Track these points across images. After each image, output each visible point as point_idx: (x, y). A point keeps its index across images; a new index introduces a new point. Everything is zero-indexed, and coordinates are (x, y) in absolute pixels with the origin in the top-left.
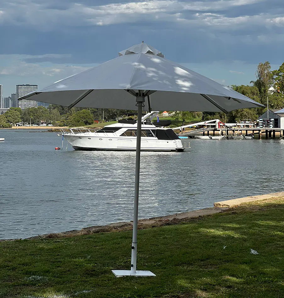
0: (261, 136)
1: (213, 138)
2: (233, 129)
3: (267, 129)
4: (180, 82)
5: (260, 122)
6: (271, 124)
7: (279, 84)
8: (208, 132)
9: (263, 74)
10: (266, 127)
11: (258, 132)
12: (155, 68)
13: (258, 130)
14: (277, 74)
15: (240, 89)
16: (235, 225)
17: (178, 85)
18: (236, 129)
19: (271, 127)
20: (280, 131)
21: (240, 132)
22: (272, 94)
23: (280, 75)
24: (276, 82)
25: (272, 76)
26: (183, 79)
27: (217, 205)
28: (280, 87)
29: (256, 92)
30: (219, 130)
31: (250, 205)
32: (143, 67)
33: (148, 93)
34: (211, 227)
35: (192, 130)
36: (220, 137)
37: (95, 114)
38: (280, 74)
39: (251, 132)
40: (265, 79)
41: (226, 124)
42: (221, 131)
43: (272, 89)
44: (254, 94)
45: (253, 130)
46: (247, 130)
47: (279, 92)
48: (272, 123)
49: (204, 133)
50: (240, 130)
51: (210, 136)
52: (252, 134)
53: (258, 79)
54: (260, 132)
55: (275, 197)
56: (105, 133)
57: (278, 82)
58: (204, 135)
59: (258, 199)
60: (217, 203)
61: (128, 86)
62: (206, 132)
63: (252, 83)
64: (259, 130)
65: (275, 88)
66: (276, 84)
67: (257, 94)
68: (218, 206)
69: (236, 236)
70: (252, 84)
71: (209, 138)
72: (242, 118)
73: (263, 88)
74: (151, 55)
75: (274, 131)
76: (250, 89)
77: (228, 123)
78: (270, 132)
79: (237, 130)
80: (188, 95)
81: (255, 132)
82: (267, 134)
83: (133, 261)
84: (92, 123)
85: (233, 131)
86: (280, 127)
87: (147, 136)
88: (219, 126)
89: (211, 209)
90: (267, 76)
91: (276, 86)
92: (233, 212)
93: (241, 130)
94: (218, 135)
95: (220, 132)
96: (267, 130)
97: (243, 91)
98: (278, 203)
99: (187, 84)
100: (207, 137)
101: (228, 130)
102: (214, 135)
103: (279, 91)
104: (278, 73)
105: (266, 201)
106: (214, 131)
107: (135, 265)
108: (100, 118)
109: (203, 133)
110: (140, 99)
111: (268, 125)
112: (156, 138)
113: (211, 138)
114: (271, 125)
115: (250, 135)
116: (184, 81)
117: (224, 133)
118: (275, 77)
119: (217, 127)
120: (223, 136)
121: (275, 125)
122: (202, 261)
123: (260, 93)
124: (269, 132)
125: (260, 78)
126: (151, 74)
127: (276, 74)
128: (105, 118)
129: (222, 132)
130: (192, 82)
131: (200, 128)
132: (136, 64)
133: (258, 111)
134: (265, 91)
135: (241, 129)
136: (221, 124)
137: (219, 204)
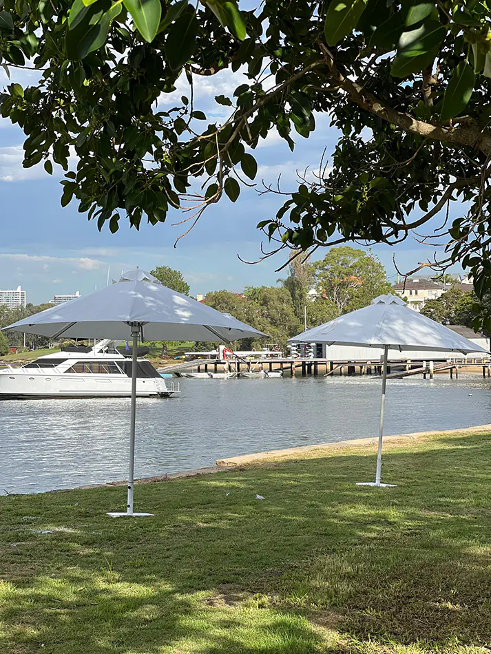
0: (294, 372)
1: (215, 375)
2: (248, 361)
3: (304, 359)
4: (179, 312)
5: (292, 348)
6: (310, 352)
7: (325, 284)
8: (206, 366)
9: (299, 268)
10: (302, 356)
11: (289, 365)
12: (152, 297)
13: (289, 362)
14: (322, 268)
15: (259, 292)
16: (241, 478)
17: (177, 315)
18: (252, 361)
19: (311, 357)
20: (325, 364)
21: (260, 365)
22: (313, 300)
23: (326, 270)
24: (320, 281)
25: (313, 271)
26: (182, 309)
27: (220, 463)
28: (326, 289)
29: (286, 298)
30: (225, 363)
31: (264, 462)
32: (140, 296)
33: (143, 323)
34: (211, 480)
35: (179, 362)
36: (226, 374)
37: (10, 336)
38: (326, 267)
39: (278, 366)
40: (302, 276)
41: (236, 353)
42: (227, 364)
43: (313, 292)
44: (283, 301)
45: (281, 363)
46: (271, 363)
47: (325, 298)
48: (312, 350)
49: (199, 368)
50: (259, 363)
51: (209, 373)
52: (280, 369)
53: (290, 275)
54: (293, 366)
55: (299, 452)
56: (40, 369)
57: (323, 281)
58: (199, 370)
59: (275, 455)
60: (220, 460)
61: (128, 318)
62: (202, 367)
63: (280, 282)
64: (292, 363)
65: (318, 290)
66: (320, 284)
67: (288, 302)
68: (222, 465)
69: (242, 486)
70: (280, 285)
71: (208, 377)
72: (263, 342)
73: (298, 292)
74: (147, 283)
75: (316, 363)
76: (278, 294)
77: (240, 350)
78: (310, 365)
79: (255, 363)
80: (189, 327)
81: (285, 365)
82: (304, 369)
83: (130, 501)
84: (7, 353)
85: (248, 363)
86: (325, 357)
87: (110, 373)
88: (224, 356)
89: (213, 468)
90: (304, 270)
91: (321, 289)
92: (241, 469)
93: (262, 363)
94: (223, 372)
95: (226, 367)
96: (304, 362)
97: (265, 295)
98: (302, 458)
99: (187, 314)
100: (205, 375)
101: (238, 364)
102: (216, 371)
103: (325, 296)
104: (323, 266)
105: (286, 458)
106: (216, 364)
107: (132, 506)
108: (20, 345)
109: (196, 367)
110: (136, 329)
111: (305, 354)
112: (125, 375)
113: (212, 376)
114: (310, 354)
115: (277, 371)
116: (183, 311)
117: (232, 369)
118: (317, 272)
119: (221, 358)
120: (232, 374)
121: (318, 354)
122: (202, 505)
123: (293, 300)
124: (307, 365)
125: (293, 275)
126: (149, 304)
127: (320, 267)
128: (27, 344)
129: (230, 367)
130: (192, 312)
131: (192, 359)
132: (133, 293)
133: (289, 329)
134: (301, 296)
135: (261, 361)
136: (228, 353)
137: (223, 462)
